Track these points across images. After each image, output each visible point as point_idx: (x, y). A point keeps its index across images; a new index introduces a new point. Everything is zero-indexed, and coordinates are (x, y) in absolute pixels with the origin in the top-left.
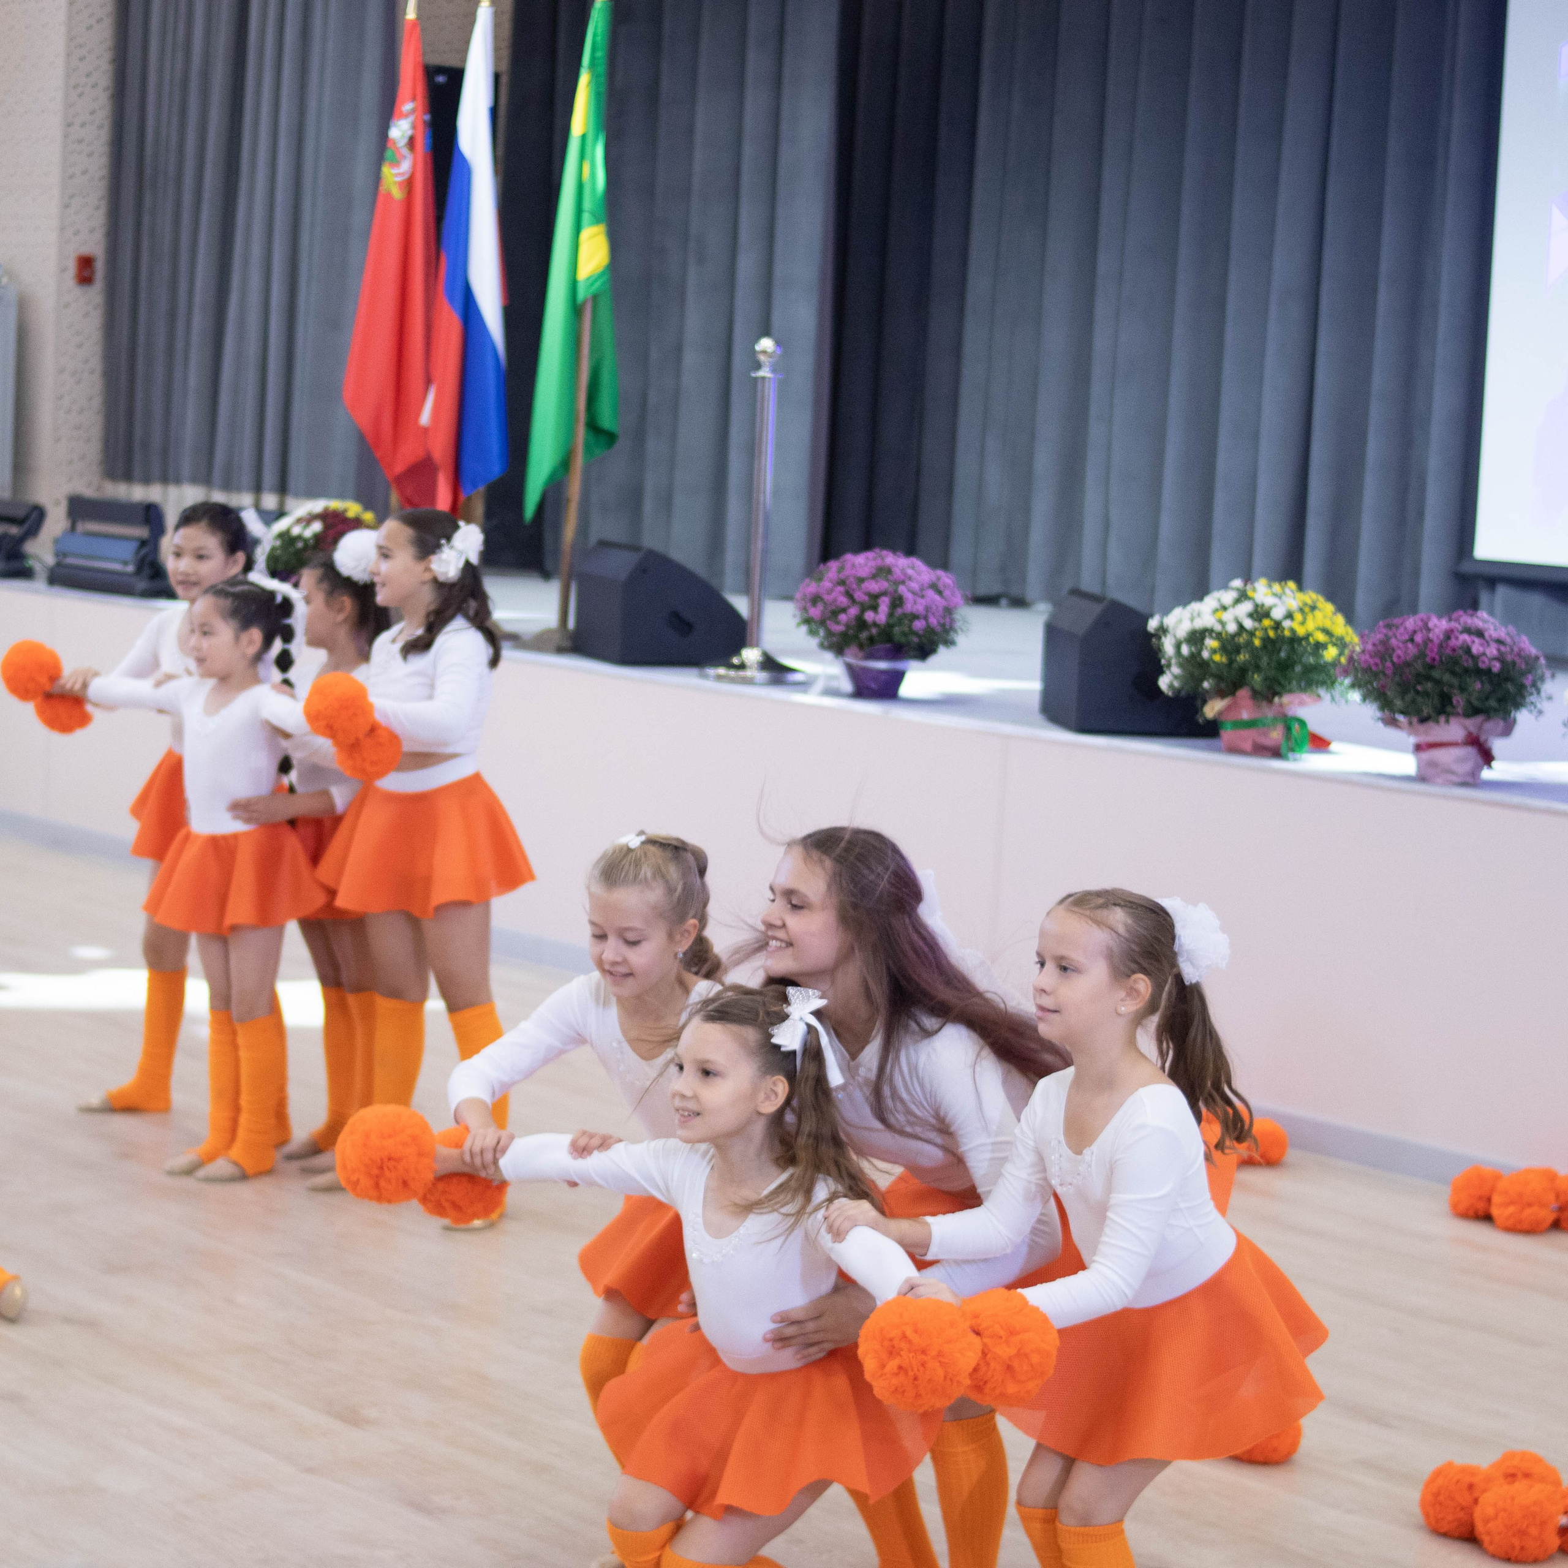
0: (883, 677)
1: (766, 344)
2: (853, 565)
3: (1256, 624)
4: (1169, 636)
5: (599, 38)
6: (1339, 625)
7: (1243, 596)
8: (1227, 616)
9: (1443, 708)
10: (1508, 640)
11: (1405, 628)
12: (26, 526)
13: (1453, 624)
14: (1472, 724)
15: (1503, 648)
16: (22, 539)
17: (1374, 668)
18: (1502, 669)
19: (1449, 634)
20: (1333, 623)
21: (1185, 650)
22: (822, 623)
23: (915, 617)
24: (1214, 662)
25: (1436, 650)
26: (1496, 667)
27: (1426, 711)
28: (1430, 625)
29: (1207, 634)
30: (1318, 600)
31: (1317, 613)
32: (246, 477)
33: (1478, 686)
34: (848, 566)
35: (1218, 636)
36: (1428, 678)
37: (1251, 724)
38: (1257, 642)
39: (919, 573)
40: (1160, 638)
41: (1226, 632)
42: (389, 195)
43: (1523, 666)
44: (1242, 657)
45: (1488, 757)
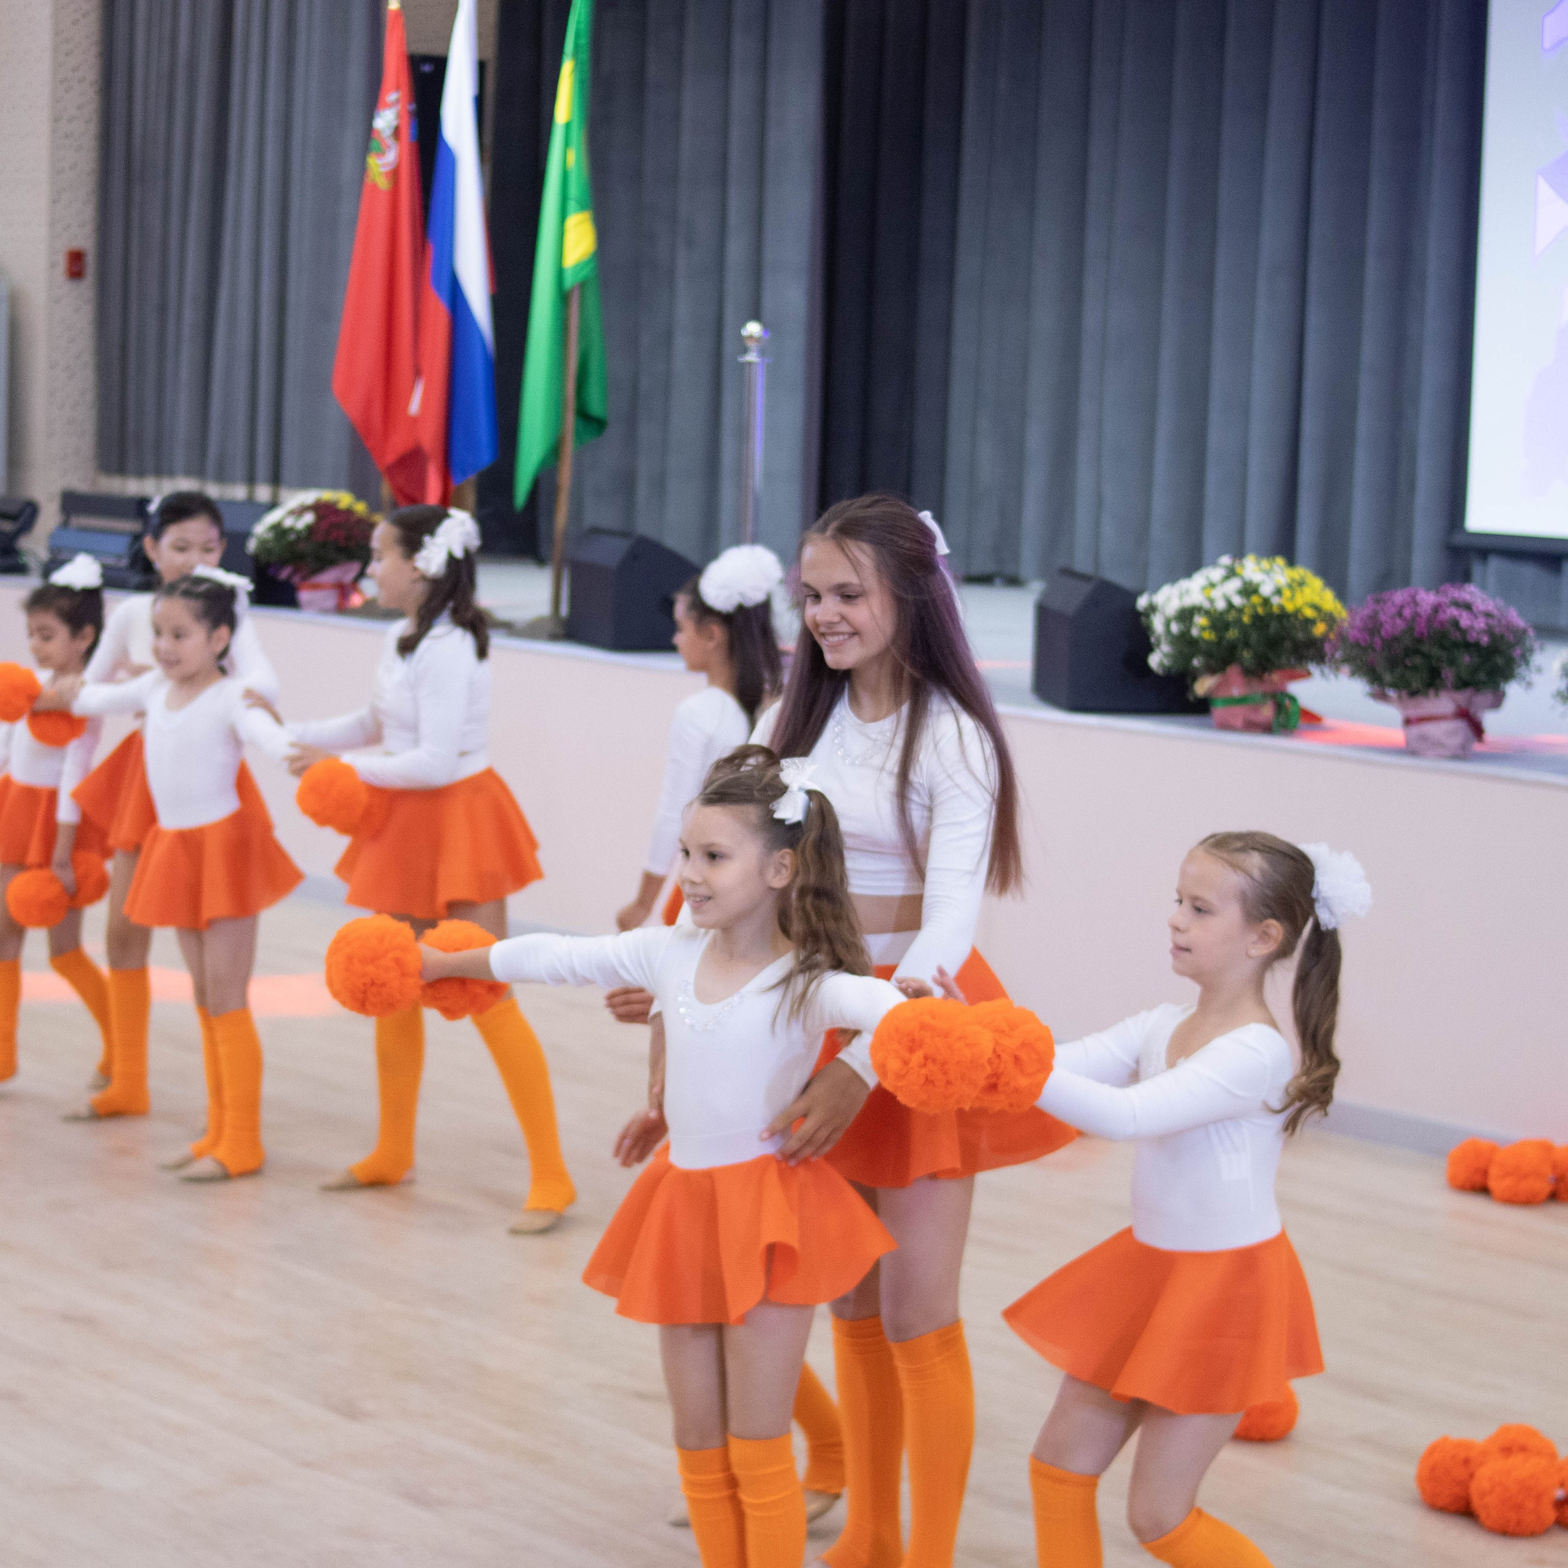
1: (753, 328)
3: (1246, 602)
4: (1158, 614)
5: (582, 25)
6: (1329, 601)
7: (1231, 573)
8: (1216, 594)
9: (1433, 681)
10: (1495, 612)
11: (1393, 603)
12: (21, 520)
13: (1441, 598)
14: (1462, 697)
15: (1490, 621)
16: (16, 535)
17: (1362, 643)
18: (1490, 642)
19: (1437, 608)
20: (1322, 598)
21: (1175, 628)
24: (1203, 639)
25: (1424, 624)
26: (1485, 640)
27: (1415, 685)
28: (1418, 598)
29: (1196, 612)
30: (1306, 576)
31: (1306, 588)
32: (239, 467)
33: (1467, 659)
35: (1207, 613)
36: (1417, 652)
37: (1241, 701)
38: (1246, 619)
40: (1149, 617)
41: (1216, 610)
42: (375, 186)
43: (1512, 639)
44: (1231, 634)
45: (1477, 730)
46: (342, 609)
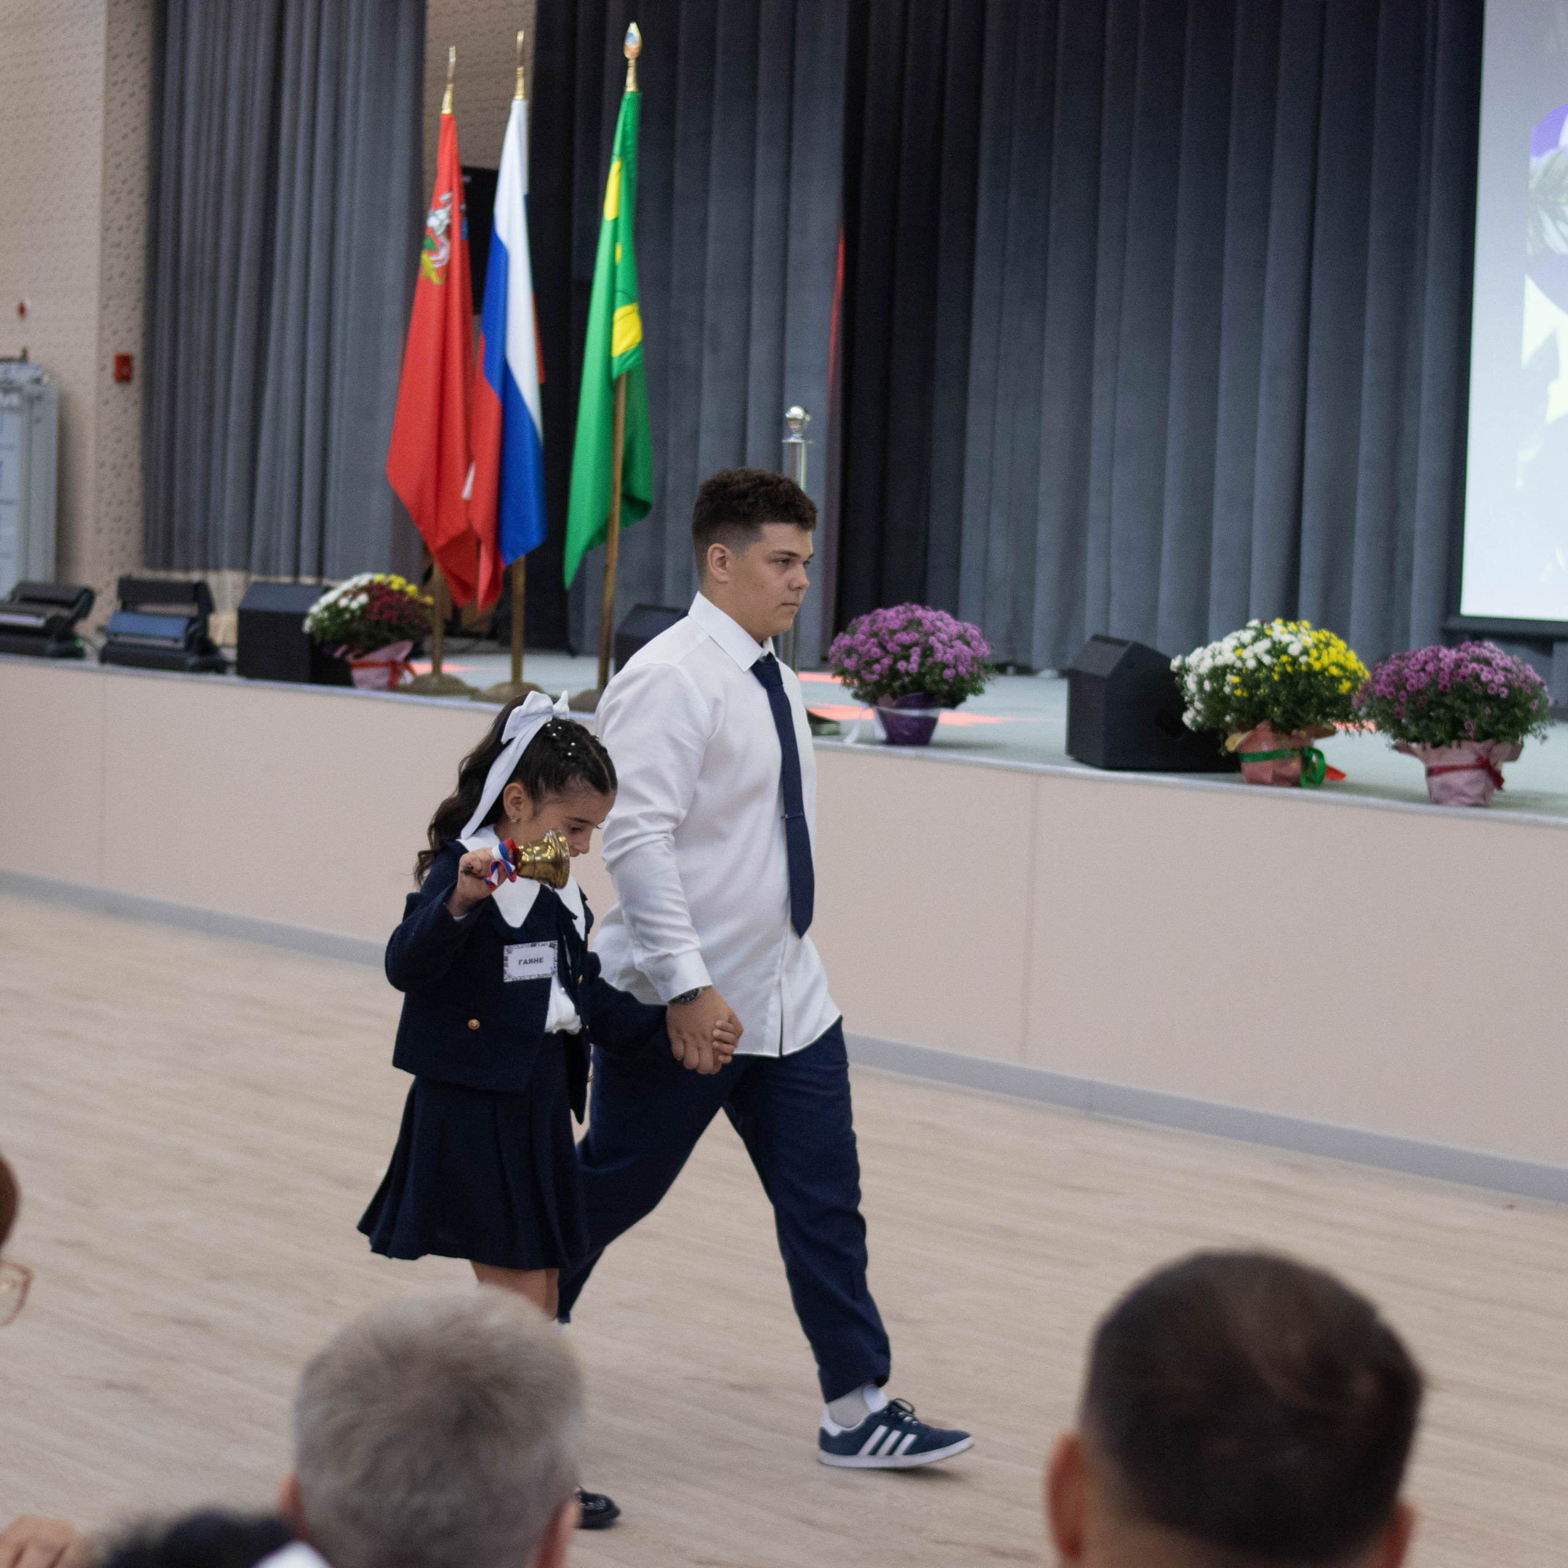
0: (916, 724)
1: (795, 412)
2: (885, 619)
3: (1275, 661)
4: (1191, 675)
5: (628, 128)
6: (1353, 661)
7: (1260, 635)
8: (1247, 654)
9: (1455, 733)
10: (1515, 669)
11: (1417, 659)
12: (76, 610)
13: (1462, 654)
14: (1482, 747)
15: (1509, 676)
16: (73, 621)
17: (1389, 697)
18: (1509, 696)
19: (1459, 663)
20: (1347, 659)
21: (1207, 686)
22: (857, 674)
23: (945, 666)
24: (1235, 696)
25: (1447, 678)
26: (1504, 693)
27: (1440, 736)
28: (1441, 655)
29: (1228, 670)
30: (1331, 638)
31: (1331, 649)
32: (284, 560)
33: (1488, 711)
34: (881, 618)
35: (1239, 672)
36: (1441, 705)
37: (1268, 756)
38: (1276, 677)
39: (947, 625)
40: (1182, 677)
41: (1247, 669)
42: (428, 280)
43: (1529, 692)
44: (1262, 691)
45: (1498, 780)
46: (393, 686)
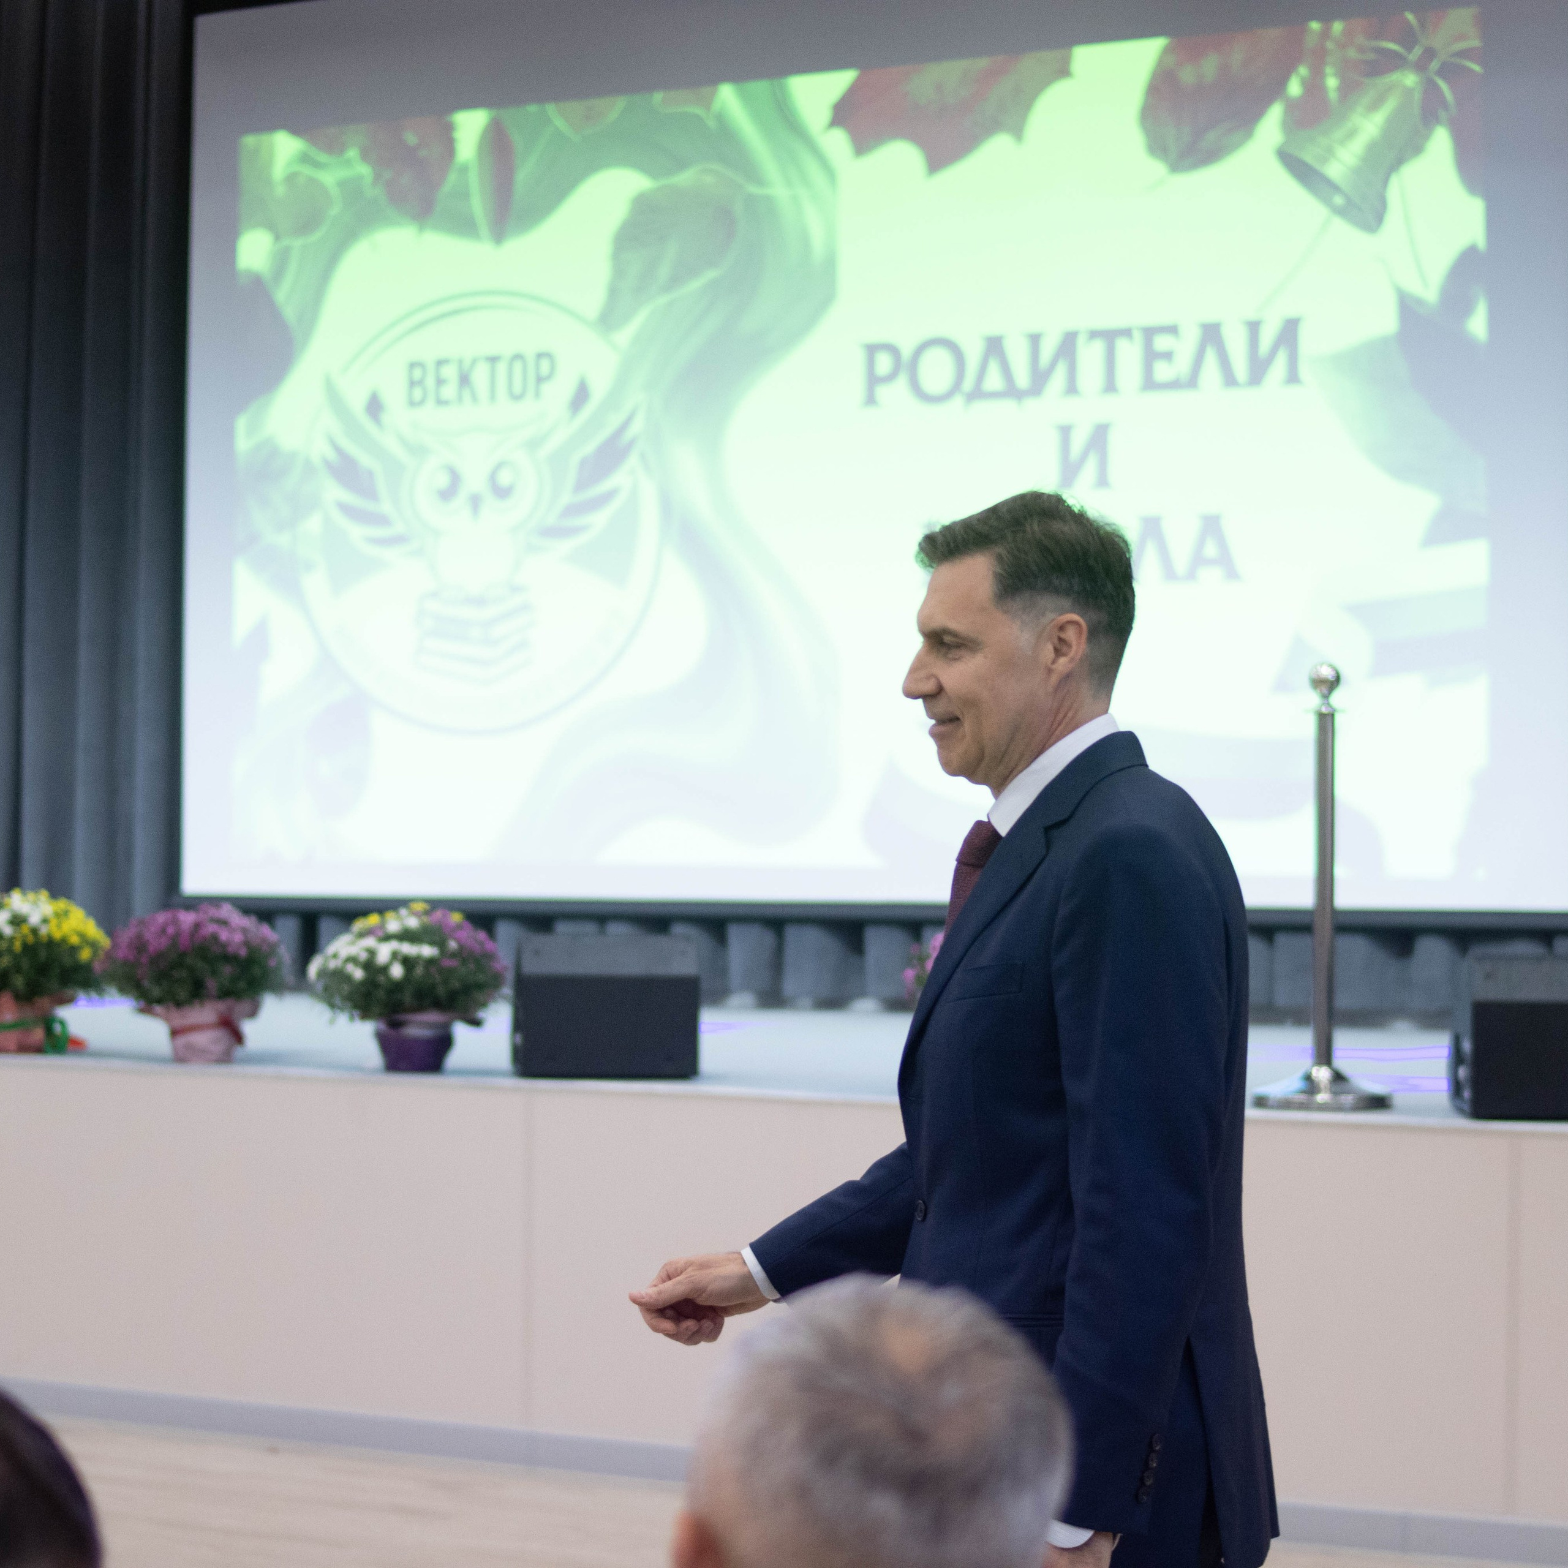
3: (16, 931)
6: (92, 930)
9: (197, 992)
10: (251, 931)
11: (154, 926)
14: (221, 1006)
15: (247, 937)
17: (131, 961)
18: (248, 955)
19: (197, 926)
20: (85, 926)
25: (187, 940)
26: (243, 952)
27: (181, 997)
30: (70, 907)
31: (70, 918)
33: (228, 970)
36: (182, 965)
37: (13, 1026)
38: (17, 948)
43: (267, 950)
44: (4, 962)
45: (238, 1037)
